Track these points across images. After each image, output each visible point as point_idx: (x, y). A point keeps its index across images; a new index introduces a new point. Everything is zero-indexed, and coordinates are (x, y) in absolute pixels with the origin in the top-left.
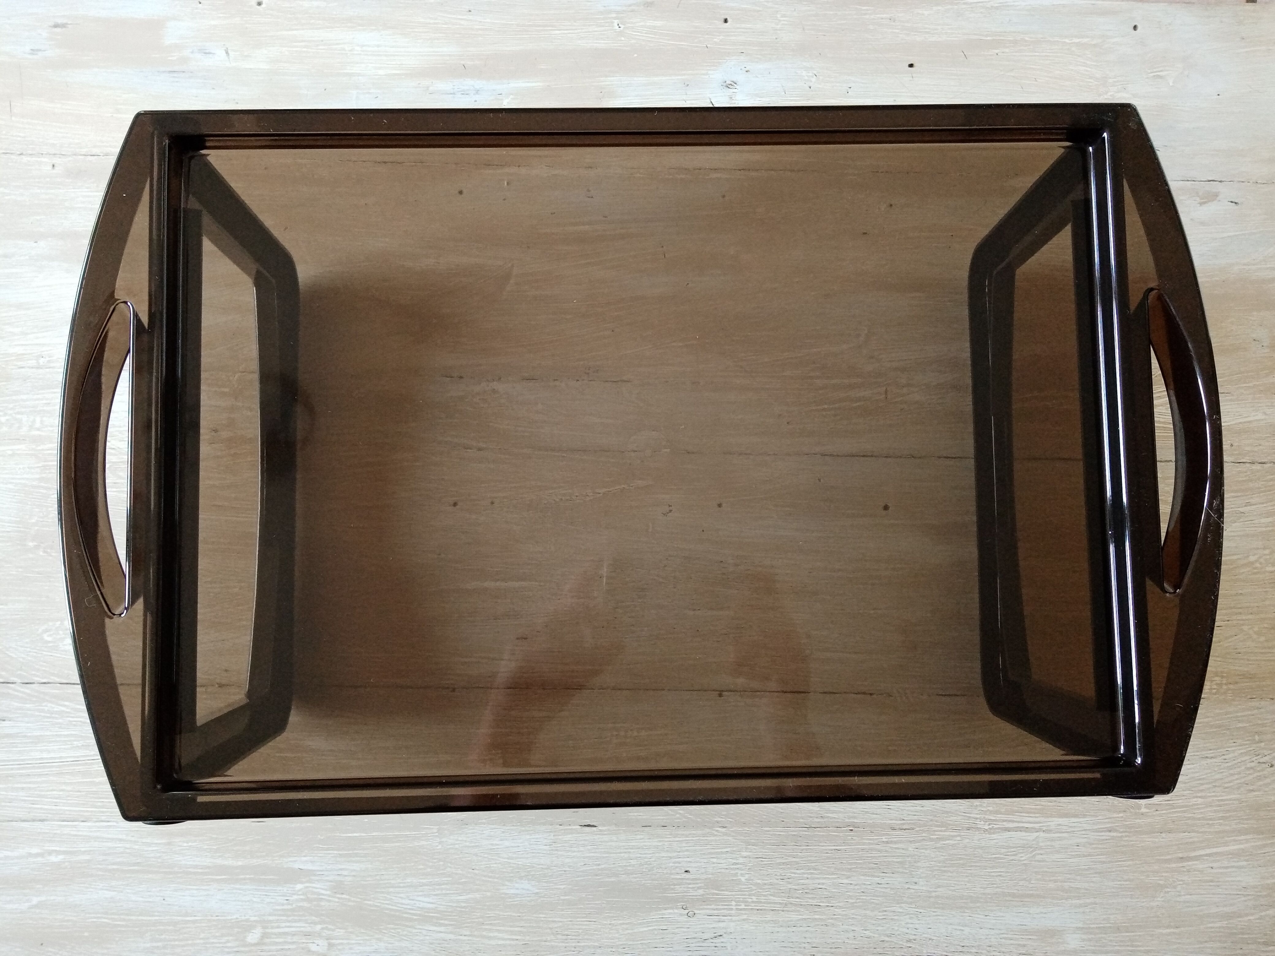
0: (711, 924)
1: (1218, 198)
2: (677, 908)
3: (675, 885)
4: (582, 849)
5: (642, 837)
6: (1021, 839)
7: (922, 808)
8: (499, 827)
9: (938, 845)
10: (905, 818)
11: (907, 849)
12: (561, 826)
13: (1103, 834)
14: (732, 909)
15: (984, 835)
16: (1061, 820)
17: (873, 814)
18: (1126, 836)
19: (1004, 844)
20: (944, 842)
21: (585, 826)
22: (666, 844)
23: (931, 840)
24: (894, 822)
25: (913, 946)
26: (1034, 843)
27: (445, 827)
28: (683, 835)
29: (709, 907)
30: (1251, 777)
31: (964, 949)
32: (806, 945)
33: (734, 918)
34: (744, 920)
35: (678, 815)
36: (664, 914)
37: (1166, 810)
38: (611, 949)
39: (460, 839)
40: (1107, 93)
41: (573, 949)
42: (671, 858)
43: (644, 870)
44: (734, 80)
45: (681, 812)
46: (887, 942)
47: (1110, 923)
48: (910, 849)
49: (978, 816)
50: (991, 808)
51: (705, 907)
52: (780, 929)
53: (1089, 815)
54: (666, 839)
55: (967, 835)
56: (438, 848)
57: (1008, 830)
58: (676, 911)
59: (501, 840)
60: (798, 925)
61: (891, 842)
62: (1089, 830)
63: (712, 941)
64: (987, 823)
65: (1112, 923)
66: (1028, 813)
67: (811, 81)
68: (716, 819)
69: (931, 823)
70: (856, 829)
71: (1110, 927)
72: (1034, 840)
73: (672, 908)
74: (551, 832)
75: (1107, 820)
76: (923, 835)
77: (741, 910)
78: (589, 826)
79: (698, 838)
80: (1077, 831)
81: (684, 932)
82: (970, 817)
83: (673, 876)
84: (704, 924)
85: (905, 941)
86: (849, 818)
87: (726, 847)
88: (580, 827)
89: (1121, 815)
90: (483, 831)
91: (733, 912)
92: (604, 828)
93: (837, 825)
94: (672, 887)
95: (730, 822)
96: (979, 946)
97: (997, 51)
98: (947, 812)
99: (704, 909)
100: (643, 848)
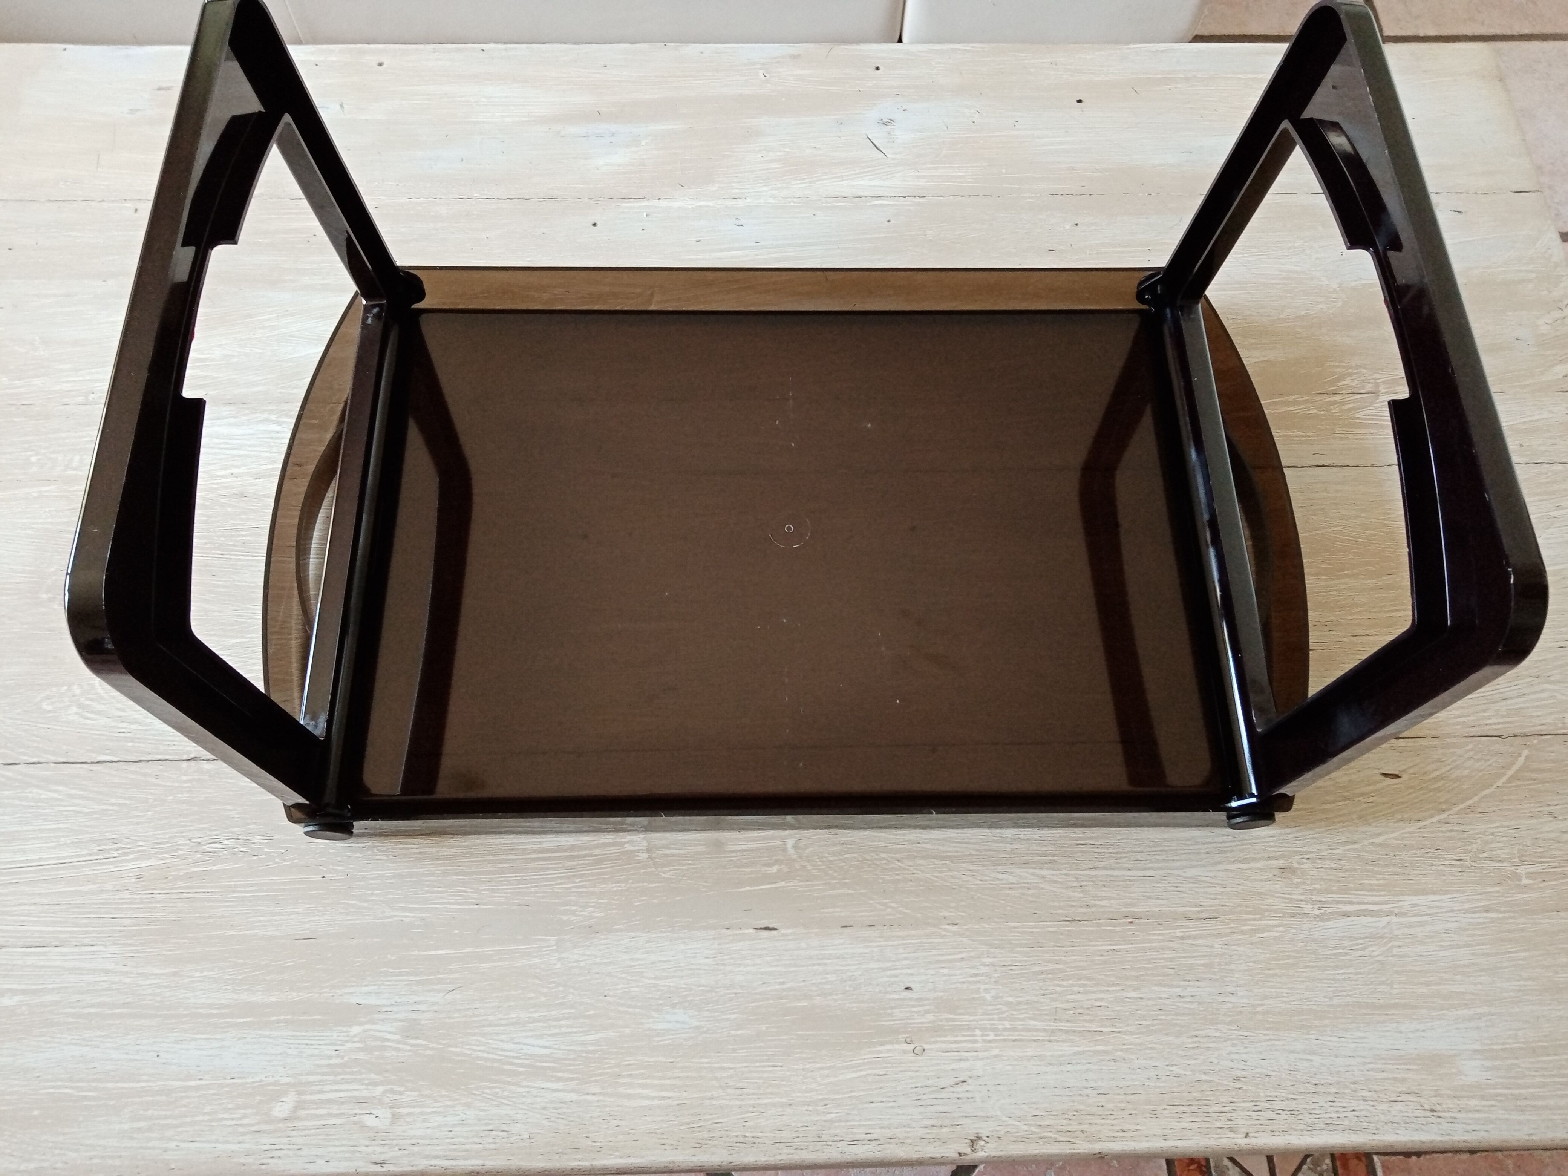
0: (949, 1064)
2: (897, 1042)
3: (892, 1008)
4: (758, 961)
5: (841, 941)
6: (1366, 926)
7: (1223, 890)
8: (641, 934)
9: (1255, 939)
10: (1202, 904)
11: (1212, 947)
12: (728, 931)
13: (1478, 915)
14: (976, 1042)
15: (1315, 923)
16: (1416, 898)
17: (1158, 899)
18: (1510, 918)
19: (1345, 934)
20: (1263, 935)
21: (761, 929)
22: (876, 949)
23: (1243, 932)
24: (1188, 909)
25: (1245, 1087)
26: (1385, 931)
27: (567, 937)
28: (898, 937)
29: (943, 1039)
31: (1320, 1089)
32: (1088, 1091)
33: (981, 1054)
34: (996, 1056)
35: (889, 910)
36: (881, 1052)
37: (1555, 880)
38: (806, 1108)
39: (587, 953)
41: (751, 1109)
42: (884, 970)
43: (848, 988)
44: (891, 118)
45: (894, 905)
46: (1206, 1081)
47: (1519, 1043)
48: (1217, 946)
49: (1303, 897)
50: (1317, 886)
51: (939, 1039)
52: (1049, 1069)
53: (1453, 891)
54: (875, 944)
55: (1291, 924)
56: (556, 967)
57: (1347, 915)
58: (897, 1046)
59: (647, 952)
60: (1074, 1062)
61: (1189, 937)
62: (1459, 910)
63: (952, 1089)
64: (1317, 907)
65: (1522, 1043)
67: (975, 117)
68: (942, 914)
69: (1239, 909)
70: (1136, 921)
71: (1521, 1049)
72: (1384, 927)
73: (891, 1043)
74: (714, 939)
75: (1479, 897)
76: (1232, 925)
77: (990, 1041)
78: (768, 929)
79: (919, 940)
80: (1442, 913)
81: (911, 1078)
82: (1291, 899)
83: (888, 996)
84: (938, 1064)
85: (1231, 1079)
86: (1127, 905)
87: (960, 952)
88: (755, 931)
89: (1497, 889)
90: (619, 941)
91: (979, 1045)
92: (789, 931)
93: (1111, 916)
94: (889, 1011)
95: (963, 917)
96: (1338, 1083)
97: (1169, 87)
98: (1259, 894)
99: (936, 1042)
100: (844, 958)
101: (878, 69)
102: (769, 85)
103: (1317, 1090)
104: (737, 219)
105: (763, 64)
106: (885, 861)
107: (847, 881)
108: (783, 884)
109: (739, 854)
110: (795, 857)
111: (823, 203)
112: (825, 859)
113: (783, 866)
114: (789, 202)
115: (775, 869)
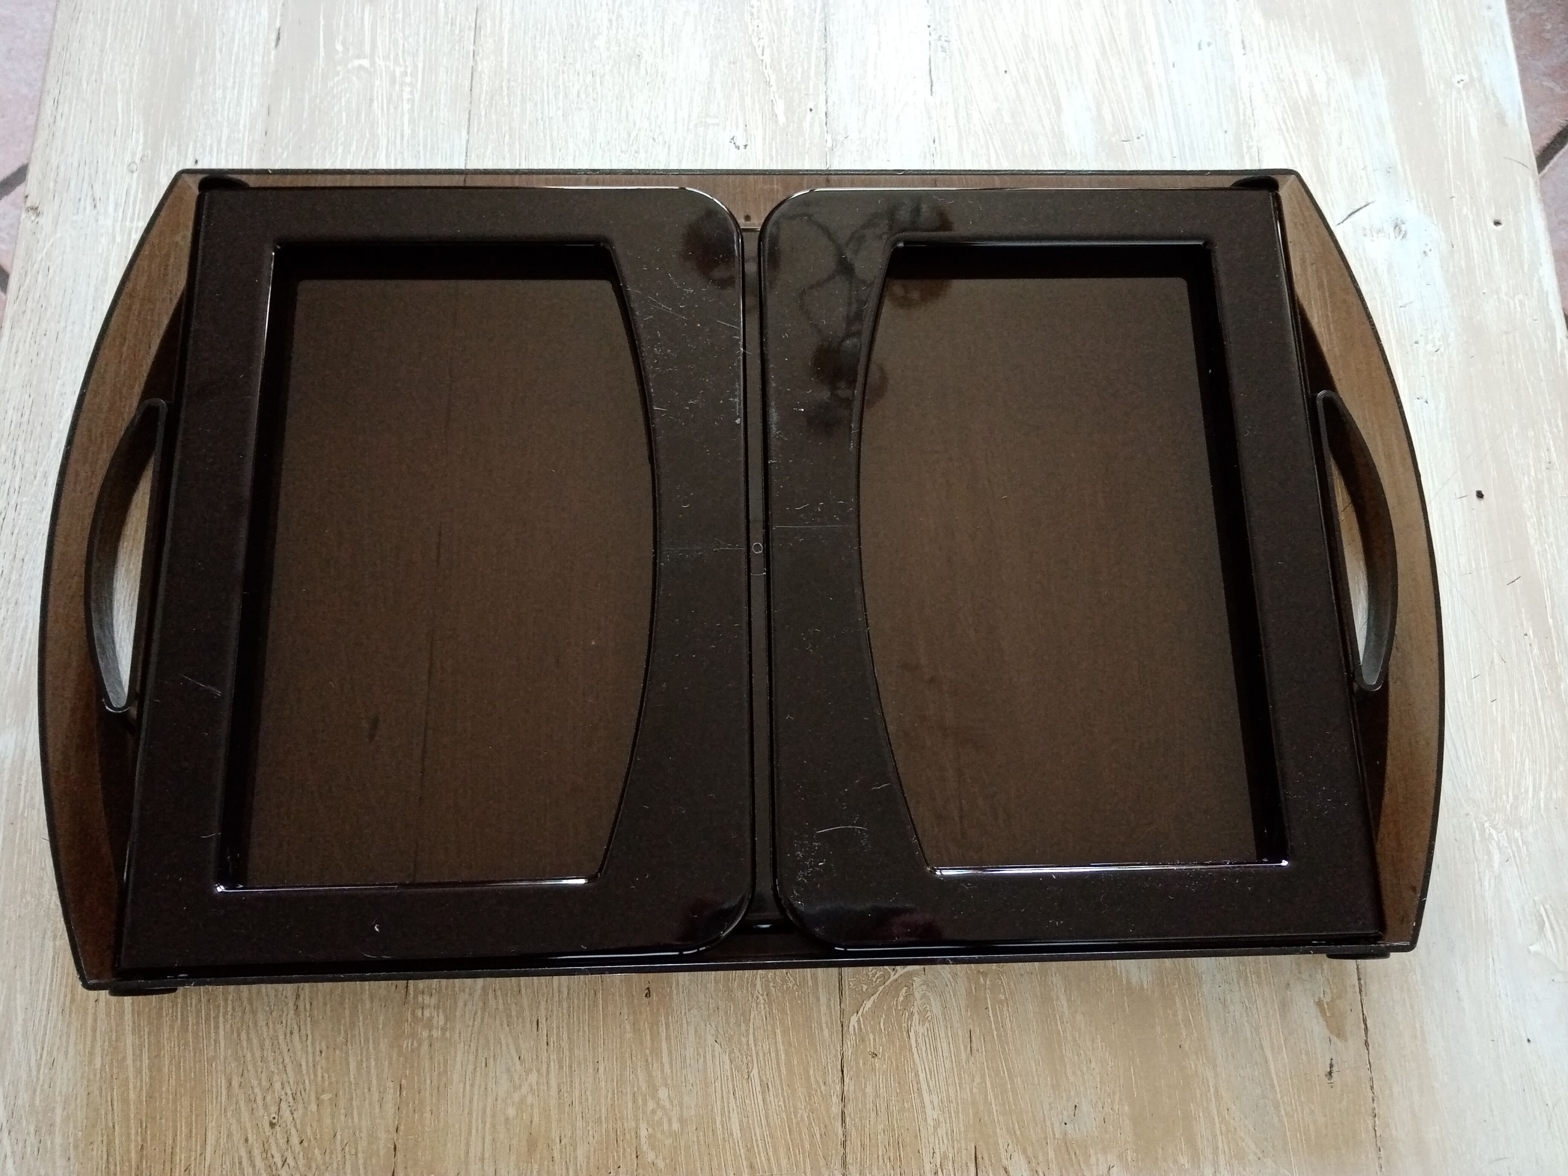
0: (114, 194)
1: (1334, 1039)
2: (144, 150)
3: (179, 146)
4: (246, 29)
5: (255, 104)
14: (132, 221)
21: (279, 34)
22: (241, 135)
25: (36, 482)
29: (140, 190)
30: (255, 1083)
31: (18, 561)
32: (63, 324)
33: (119, 224)
34: (114, 238)
35: (280, 150)
36: (138, 133)
38: (97, 63)
40: (1494, 827)
41: (104, 18)
42: (219, 142)
43: (206, 107)
44: (1408, 236)
45: (285, 155)
46: (49, 443)
47: (24, 808)
51: (141, 187)
52: (92, 288)
54: (247, 135)
58: (140, 147)
60: (95, 313)
63: (90, 194)
65: (23, 812)
67: (1426, 343)
71: (16, 810)
73: (145, 143)
77: (130, 234)
78: (278, 39)
81: (108, 159)
83: (191, 143)
84: (116, 184)
85: (46, 468)
88: (277, 28)
91: (128, 223)
92: (272, 57)
94: (176, 143)
96: (20, 585)
97: (1531, 633)
99: (138, 184)
100: (237, 106)
101: (1497, 223)
102: (1442, 87)
103: (17, 561)
104: (1209, 44)
105: (1481, 79)
106: (333, 150)
107: (317, 113)
108: (322, 54)
109: (360, 15)
110: (350, 66)
111: (1248, 142)
112: (343, 94)
113: (341, 55)
115: (339, 47)
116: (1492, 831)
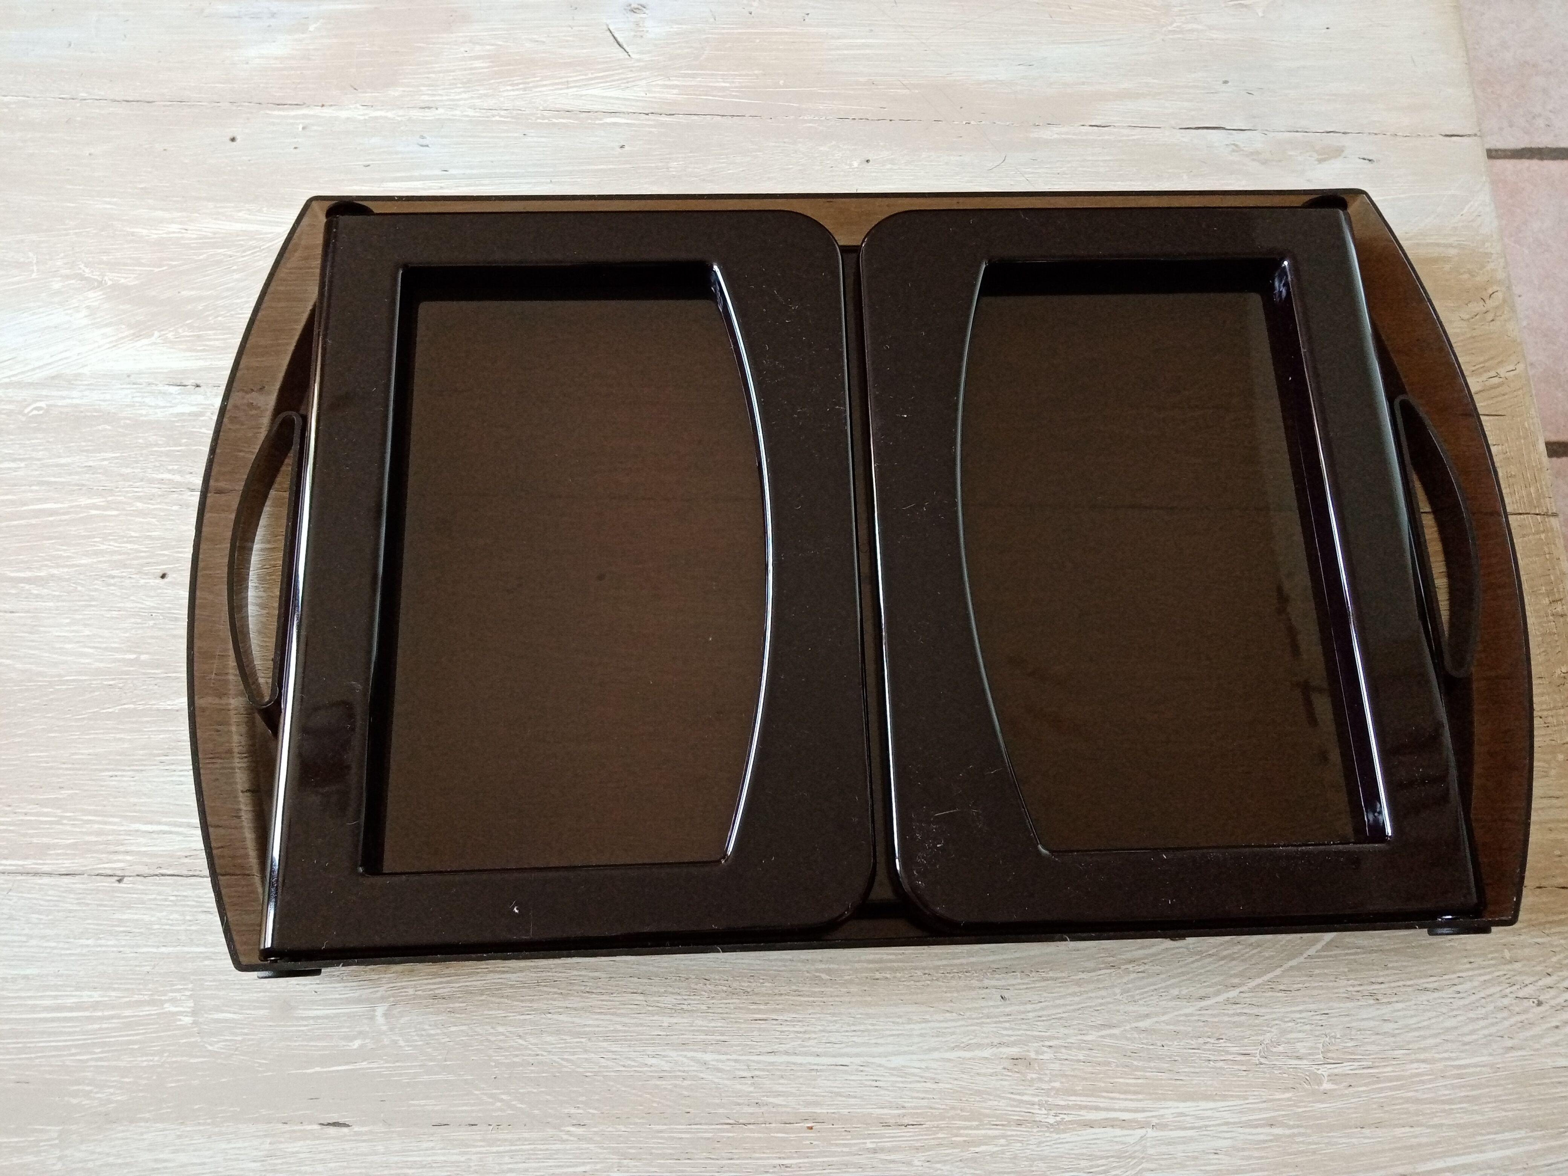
1: (1342, 154)
5: (431, 1144)
6: (1112, 1141)
7: (935, 1086)
8: (173, 1126)
9: (967, 1155)
10: (906, 1105)
11: (909, 1164)
12: (285, 1126)
13: (1259, 1130)
15: (1047, 1134)
16: (1182, 1105)
17: (849, 1096)
18: (1300, 1134)
19: (1084, 1151)
20: (977, 1150)
21: (329, 1124)
22: (474, 1157)
23: (953, 1145)
24: (886, 1111)
26: (1137, 1148)
27: (74, 1127)
28: (506, 1140)
30: (1507, 1023)
35: (499, 1104)
37: (1365, 1085)
39: (99, 1150)
40: (1172, 23)
44: (643, 3)
45: (504, 1097)
48: (916, 1163)
49: (1036, 1099)
50: (1057, 1085)
53: (1232, 1096)
54: (474, 1150)
55: (1017, 1135)
56: (55, 1168)
57: (1090, 1125)
59: (175, 1151)
61: (882, 1150)
62: (1234, 1123)
64: (1052, 1112)
66: (1125, 1092)
67: (751, 6)
68: (566, 1111)
69: (952, 1113)
70: (817, 1126)
72: (1136, 1144)
74: (265, 1136)
75: (1264, 1105)
76: (940, 1135)
78: (336, 1124)
79: (532, 1146)
80: (1213, 1125)
82: (1021, 1101)
86: (808, 1104)
87: (584, 1164)
88: (319, 1127)
89: (1287, 1095)
90: (142, 1134)
92: (364, 1129)
93: (785, 1118)
95: (593, 1115)
98: (981, 1093)
100: (432, 1167)
104: (422, 137)
106: (502, 1037)
107: (448, 1063)
108: (364, 1064)
109: (311, 1022)
110: (384, 1028)
111: (538, 118)
112: (423, 1033)
113: (367, 1041)
114: (494, 116)
115: (356, 1044)
116: (1175, 25)
